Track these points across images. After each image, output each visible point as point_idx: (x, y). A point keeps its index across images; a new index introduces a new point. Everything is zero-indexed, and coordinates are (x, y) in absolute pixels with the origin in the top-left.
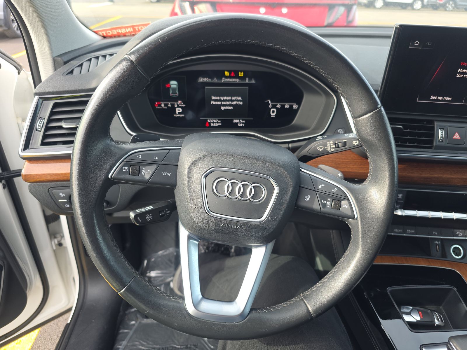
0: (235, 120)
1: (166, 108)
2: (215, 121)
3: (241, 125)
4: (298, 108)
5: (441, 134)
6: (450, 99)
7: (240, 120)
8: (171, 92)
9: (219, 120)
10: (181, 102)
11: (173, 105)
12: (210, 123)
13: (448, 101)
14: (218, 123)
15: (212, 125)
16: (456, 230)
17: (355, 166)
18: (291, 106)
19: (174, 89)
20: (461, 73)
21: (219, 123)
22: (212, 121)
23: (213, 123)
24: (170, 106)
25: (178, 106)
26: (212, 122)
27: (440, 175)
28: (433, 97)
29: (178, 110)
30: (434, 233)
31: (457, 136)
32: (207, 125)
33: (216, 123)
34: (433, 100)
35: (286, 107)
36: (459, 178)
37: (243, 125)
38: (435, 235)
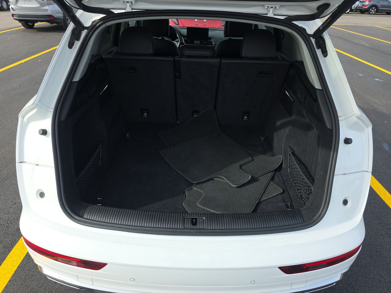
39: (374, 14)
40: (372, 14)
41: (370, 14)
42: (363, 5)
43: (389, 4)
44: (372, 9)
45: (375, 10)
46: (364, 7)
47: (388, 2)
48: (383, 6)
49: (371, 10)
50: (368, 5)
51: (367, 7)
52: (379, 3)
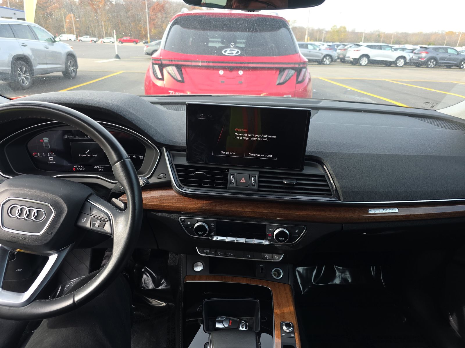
0: (96, 166)
1: (41, 156)
2: (80, 167)
3: (101, 170)
4: (144, 158)
5: (232, 178)
6: (235, 154)
7: (99, 166)
8: (44, 145)
9: (83, 166)
10: (53, 153)
11: (46, 155)
12: (76, 168)
13: (233, 155)
14: (82, 168)
15: (78, 169)
16: (265, 254)
17: (175, 202)
18: (138, 157)
19: (46, 143)
20: (237, 136)
21: (84, 168)
22: (78, 166)
23: (79, 168)
24: (44, 155)
25: (51, 156)
26: (77, 168)
27: (235, 209)
28: (222, 153)
29: (51, 158)
30: (248, 256)
31: (243, 180)
32: (74, 170)
33: (81, 168)
34: (223, 154)
35: (134, 157)
36: (249, 211)
37: (103, 170)
38: (248, 258)
39: (433, 68)
40: (431, 68)
41: (428, 67)
42: (419, 58)
43: (450, 56)
44: (431, 62)
45: (434, 63)
46: (420, 60)
47: (449, 55)
48: (442, 59)
49: (429, 63)
50: (425, 57)
51: (423, 59)
52: (438, 55)
